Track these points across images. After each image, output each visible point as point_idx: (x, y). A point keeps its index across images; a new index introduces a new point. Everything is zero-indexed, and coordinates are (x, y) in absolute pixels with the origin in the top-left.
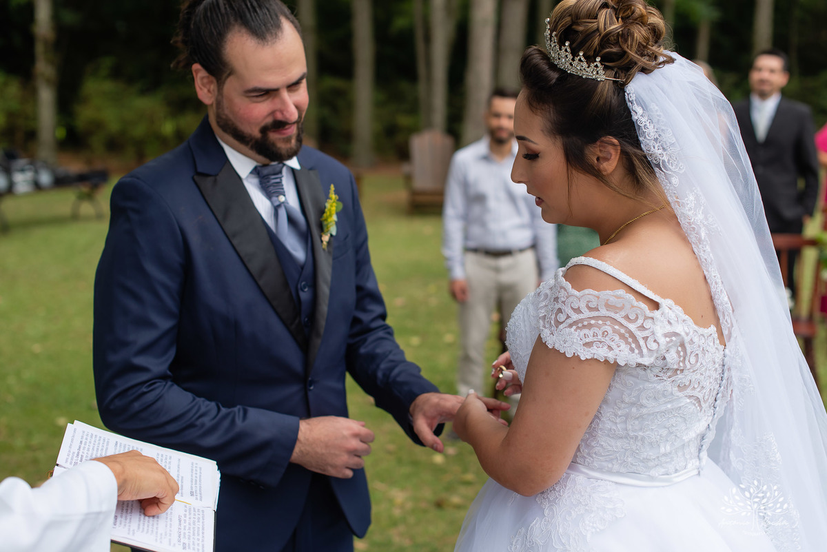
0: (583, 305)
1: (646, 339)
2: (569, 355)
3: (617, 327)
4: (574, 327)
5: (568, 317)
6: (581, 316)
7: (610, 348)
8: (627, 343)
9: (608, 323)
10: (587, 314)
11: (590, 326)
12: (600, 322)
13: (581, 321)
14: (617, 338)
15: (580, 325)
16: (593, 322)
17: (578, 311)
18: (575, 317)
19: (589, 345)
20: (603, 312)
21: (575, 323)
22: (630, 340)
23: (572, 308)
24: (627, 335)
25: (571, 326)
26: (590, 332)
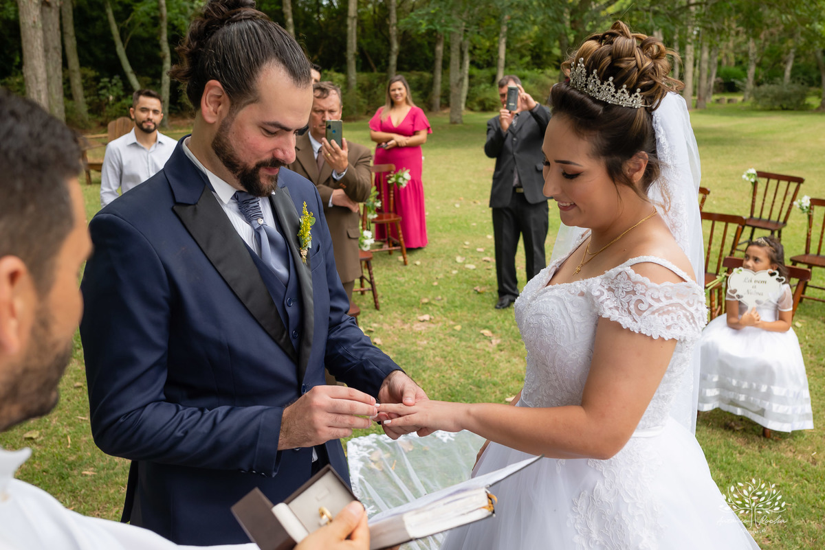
0: (661, 295)
1: (699, 318)
2: (655, 337)
3: (683, 311)
4: (657, 314)
5: (650, 306)
6: (660, 305)
7: (682, 329)
8: (690, 324)
9: (679, 308)
10: (665, 302)
11: (668, 312)
12: (674, 308)
13: (661, 308)
14: (685, 320)
15: (661, 312)
16: (670, 308)
17: (658, 300)
18: (656, 305)
19: (668, 327)
20: (675, 300)
21: (657, 310)
22: (691, 321)
23: (652, 298)
24: (690, 317)
25: (653, 313)
26: (669, 318)
